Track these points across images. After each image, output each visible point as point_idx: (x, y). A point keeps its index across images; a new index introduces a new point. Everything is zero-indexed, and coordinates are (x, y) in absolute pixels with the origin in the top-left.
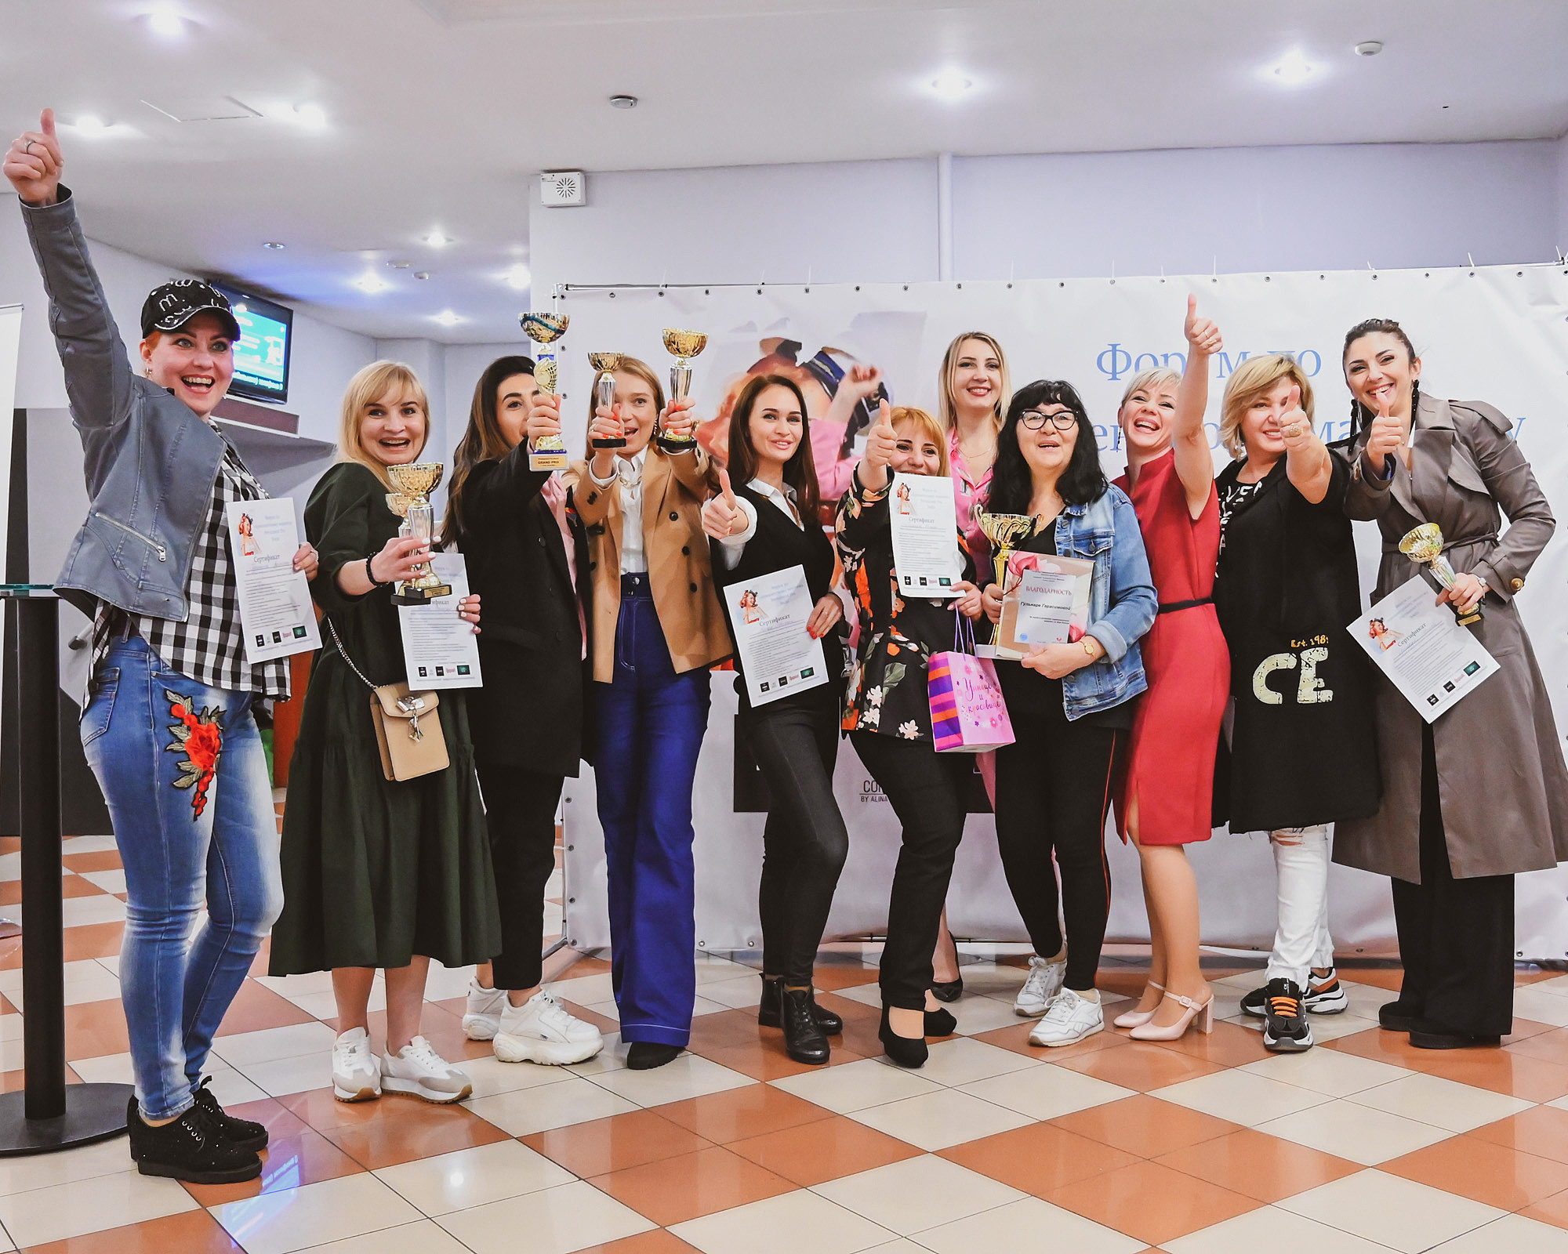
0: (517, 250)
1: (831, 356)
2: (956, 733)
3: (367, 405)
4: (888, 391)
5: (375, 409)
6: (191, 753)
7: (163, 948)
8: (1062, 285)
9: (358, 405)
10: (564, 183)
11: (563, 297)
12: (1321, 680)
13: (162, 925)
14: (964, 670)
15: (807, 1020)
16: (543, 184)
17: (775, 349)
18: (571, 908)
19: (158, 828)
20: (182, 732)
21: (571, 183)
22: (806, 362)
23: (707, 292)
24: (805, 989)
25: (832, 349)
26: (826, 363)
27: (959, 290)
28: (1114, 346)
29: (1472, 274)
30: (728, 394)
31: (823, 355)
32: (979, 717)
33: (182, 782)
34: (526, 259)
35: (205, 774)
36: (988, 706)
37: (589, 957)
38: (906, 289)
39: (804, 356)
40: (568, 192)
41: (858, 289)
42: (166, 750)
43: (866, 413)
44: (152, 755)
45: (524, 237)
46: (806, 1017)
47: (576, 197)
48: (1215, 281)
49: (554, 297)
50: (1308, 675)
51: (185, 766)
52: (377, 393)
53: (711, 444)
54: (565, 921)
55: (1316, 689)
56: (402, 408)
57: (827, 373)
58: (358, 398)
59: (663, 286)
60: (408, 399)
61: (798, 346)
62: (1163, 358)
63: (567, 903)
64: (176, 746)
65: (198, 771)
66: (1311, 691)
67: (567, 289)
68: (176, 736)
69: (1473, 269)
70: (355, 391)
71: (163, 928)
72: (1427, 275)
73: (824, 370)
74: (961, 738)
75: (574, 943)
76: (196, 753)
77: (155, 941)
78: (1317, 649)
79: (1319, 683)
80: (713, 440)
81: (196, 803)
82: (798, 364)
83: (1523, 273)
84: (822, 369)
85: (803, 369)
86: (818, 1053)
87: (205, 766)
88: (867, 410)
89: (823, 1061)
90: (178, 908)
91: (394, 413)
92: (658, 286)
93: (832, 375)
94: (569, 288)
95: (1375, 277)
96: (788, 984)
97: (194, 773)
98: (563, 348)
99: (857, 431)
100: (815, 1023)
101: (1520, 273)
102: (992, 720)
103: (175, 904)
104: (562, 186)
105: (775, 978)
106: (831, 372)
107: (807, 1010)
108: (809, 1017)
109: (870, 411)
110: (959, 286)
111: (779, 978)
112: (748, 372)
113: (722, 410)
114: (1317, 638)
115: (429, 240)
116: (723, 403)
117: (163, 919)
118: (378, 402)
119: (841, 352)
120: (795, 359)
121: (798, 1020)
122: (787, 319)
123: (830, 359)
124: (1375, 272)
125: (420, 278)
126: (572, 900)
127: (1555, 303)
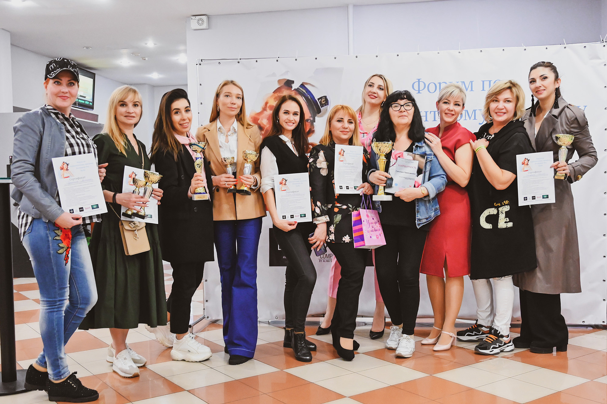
0: (182, 48)
1: (306, 86)
2: (363, 241)
3: (120, 102)
4: (328, 99)
5: (123, 104)
6: (63, 240)
7: (57, 314)
8: (398, 55)
9: (116, 101)
10: (200, 20)
11: (200, 64)
12: (507, 219)
13: (56, 305)
14: (366, 216)
15: (303, 345)
16: (191, 21)
17: (283, 84)
18: (206, 304)
19: (53, 269)
20: (59, 232)
21: (202, 20)
22: (296, 88)
23: (257, 61)
24: (302, 333)
25: (306, 83)
26: (304, 88)
27: (357, 58)
28: (419, 80)
29: (565, 47)
30: (265, 101)
31: (302, 85)
32: (372, 235)
33: (60, 252)
34: (185, 51)
35: (68, 248)
36: (376, 230)
37: (214, 323)
38: (335, 58)
39: (295, 86)
40: (201, 24)
41: (316, 59)
42: (53, 239)
43: (320, 108)
44: (48, 241)
45: (184, 43)
46: (303, 344)
47: (205, 26)
48: (460, 52)
49: (197, 64)
50: (502, 217)
51: (61, 245)
52: (124, 97)
53: (259, 122)
54: (204, 309)
55: (506, 222)
56: (133, 104)
57: (304, 93)
58: (116, 98)
59: (239, 59)
60: (136, 100)
61: (293, 82)
62: (439, 84)
63: (205, 302)
64: (57, 238)
65: (66, 247)
66: (503, 223)
67: (202, 61)
68: (57, 234)
69: (565, 45)
70: (115, 96)
71: (56, 307)
72: (547, 48)
73: (303, 92)
74: (365, 243)
75: (208, 317)
76: (64, 240)
77: (54, 311)
78: (505, 206)
79: (507, 220)
80: (260, 120)
81: (65, 259)
82: (293, 89)
83: (587, 47)
84: (302, 91)
85: (295, 91)
86: (308, 358)
87: (68, 245)
88: (320, 107)
89: (309, 361)
90: (61, 299)
91: (130, 105)
92: (237, 59)
93: (306, 93)
94: (203, 61)
95: (525, 49)
96: (296, 332)
97: (64, 248)
98: (201, 85)
99: (316, 115)
100: (306, 346)
101: (585, 47)
102: (377, 236)
103: (60, 297)
104: (199, 21)
105: (290, 329)
106: (306, 92)
107: (303, 341)
108: (304, 344)
109: (321, 107)
110: (357, 57)
111: (291, 329)
112: (273, 93)
113: (263, 108)
114: (504, 202)
115: (147, 44)
116: (263, 105)
117: (56, 303)
118: (124, 101)
119: (310, 84)
120: (292, 87)
121: (299, 345)
122: (288, 71)
123: (305, 87)
124: (525, 48)
125: (144, 60)
126: (207, 301)
127: (600, 59)
